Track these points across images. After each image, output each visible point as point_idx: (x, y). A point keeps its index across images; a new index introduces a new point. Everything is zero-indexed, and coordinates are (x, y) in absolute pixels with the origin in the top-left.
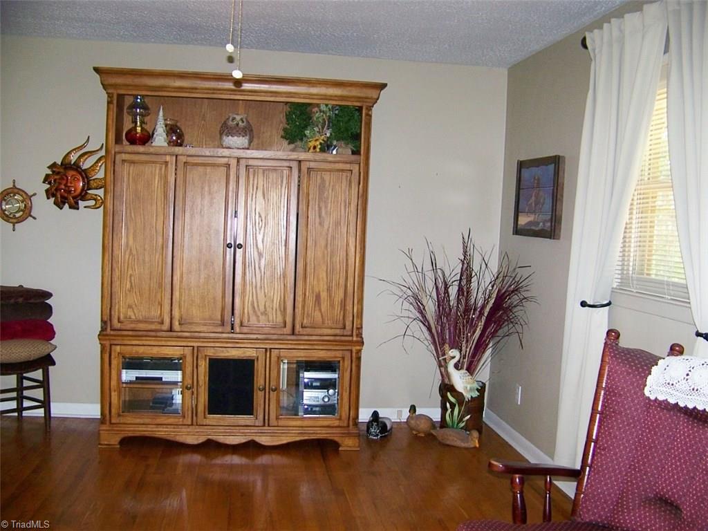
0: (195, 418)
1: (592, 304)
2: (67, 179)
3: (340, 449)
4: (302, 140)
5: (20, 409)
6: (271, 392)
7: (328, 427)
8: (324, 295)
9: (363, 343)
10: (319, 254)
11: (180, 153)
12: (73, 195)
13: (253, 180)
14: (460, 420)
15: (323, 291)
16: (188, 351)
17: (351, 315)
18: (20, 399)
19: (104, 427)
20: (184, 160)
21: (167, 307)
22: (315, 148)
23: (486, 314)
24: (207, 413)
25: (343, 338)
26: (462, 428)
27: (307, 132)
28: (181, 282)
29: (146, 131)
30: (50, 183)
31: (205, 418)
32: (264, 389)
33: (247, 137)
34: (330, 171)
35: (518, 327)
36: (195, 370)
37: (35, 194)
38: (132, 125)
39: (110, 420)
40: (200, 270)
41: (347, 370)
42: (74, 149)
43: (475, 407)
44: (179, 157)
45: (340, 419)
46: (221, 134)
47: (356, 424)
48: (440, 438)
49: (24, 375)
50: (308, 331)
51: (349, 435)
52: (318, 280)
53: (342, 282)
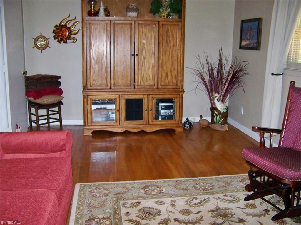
0: (120, 122)
1: (276, 74)
2: (62, 31)
3: (176, 132)
4: (158, 13)
5: (49, 123)
6: (150, 111)
7: (171, 124)
8: (169, 73)
9: (184, 91)
10: (167, 57)
11: (112, 19)
12: (65, 37)
13: (141, 29)
14: (220, 121)
15: (169, 72)
16: (117, 97)
17: (179, 81)
18: (48, 119)
19: (85, 127)
20: (114, 22)
21: (109, 80)
22: (164, 16)
23: (229, 80)
24: (125, 120)
25: (176, 90)
26: (220, 124)
27: (161, 10)
28: (114, 70)
29: (96, 11)
30: (55, 33)
31: (124, 122)
32: (147, 110)
33: (137, 13)
34: (171, 25)
35: (242, 84)
36: (120, 104)
37: (49, 38)
38: (90, 9)
39: (88, 125)
40: (121, 65)
41: (178, 102)
42: (64, 19)
43: (225, 115)
44: (111, 21)
45: (176, 121)
46: (126, 12)
47: (181, 123)
48: (212, 128)
49: (50, 109)
50: (163, 87)
51: (179, 127)
52: (167, 67)
53: (176, 68)
